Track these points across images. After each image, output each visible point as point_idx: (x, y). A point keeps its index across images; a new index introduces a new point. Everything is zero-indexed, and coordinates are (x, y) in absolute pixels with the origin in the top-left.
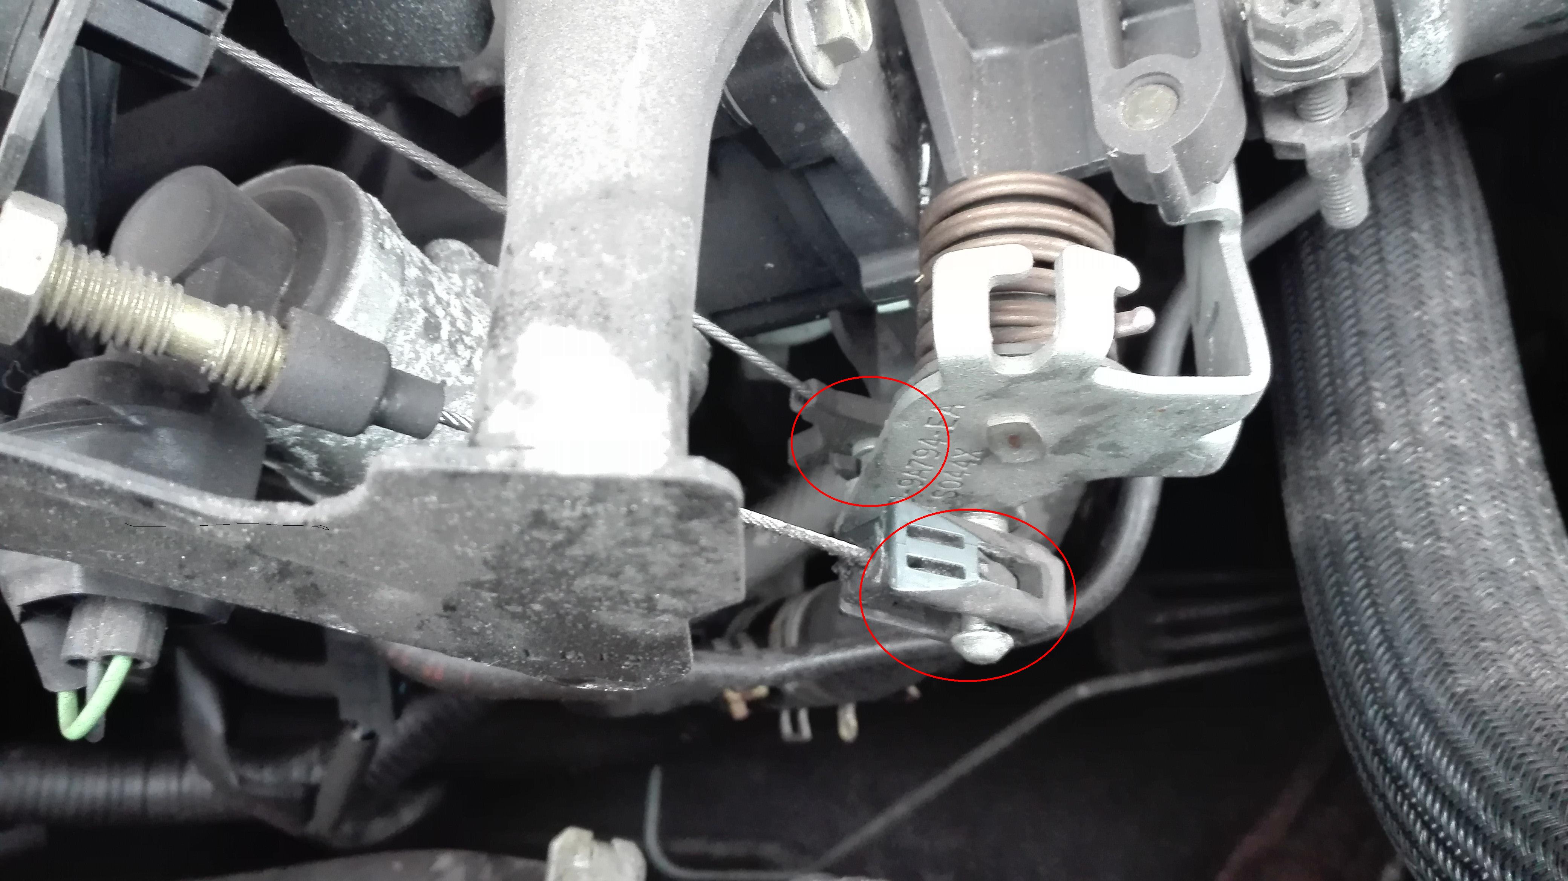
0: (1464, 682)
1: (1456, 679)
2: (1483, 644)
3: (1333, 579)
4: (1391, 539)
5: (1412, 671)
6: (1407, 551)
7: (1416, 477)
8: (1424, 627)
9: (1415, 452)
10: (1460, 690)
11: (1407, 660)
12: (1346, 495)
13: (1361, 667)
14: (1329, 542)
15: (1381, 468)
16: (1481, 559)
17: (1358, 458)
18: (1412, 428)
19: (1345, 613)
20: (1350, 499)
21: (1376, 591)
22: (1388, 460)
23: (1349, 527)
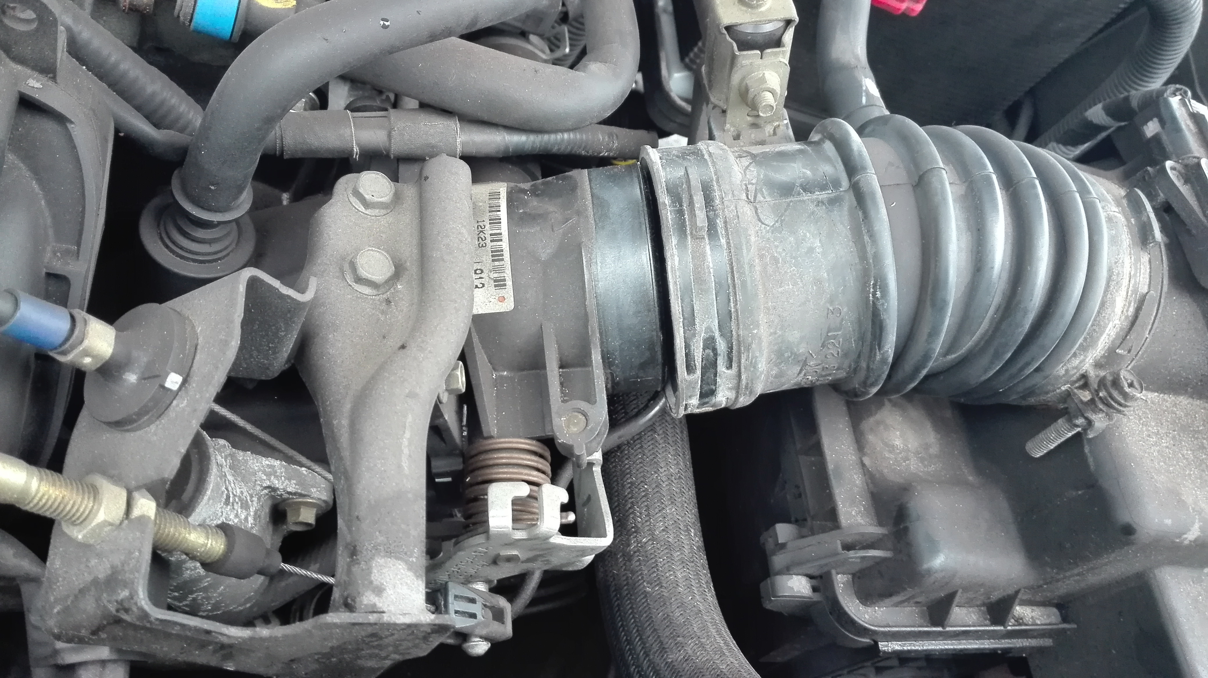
0: (671, 657)
1: (667, 655)
2: (679, 639)
3: (616, 603)
4: (642, 586)
5: (650, 651)
6: (648, 593)
7: (653, 556)
8: (655, 630)
9: (653, 544)
10: (670, 660)
11: (647, 645)
12: (623, 563)
13: (628, 647)
14: (615, 585)
15: (638, 551)
16: (678, 597)
17: (629, 545)
18: (651, 531)
19: (621, 620)
20: (625, 564)
21: (635, 611)
22: (641, 547)
23: (624, 578)
